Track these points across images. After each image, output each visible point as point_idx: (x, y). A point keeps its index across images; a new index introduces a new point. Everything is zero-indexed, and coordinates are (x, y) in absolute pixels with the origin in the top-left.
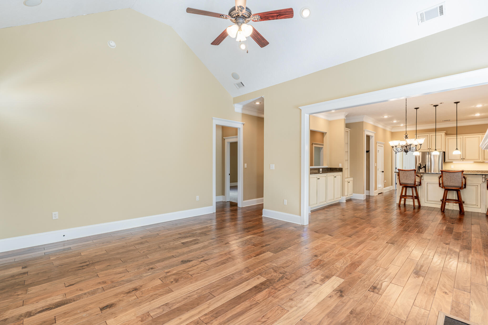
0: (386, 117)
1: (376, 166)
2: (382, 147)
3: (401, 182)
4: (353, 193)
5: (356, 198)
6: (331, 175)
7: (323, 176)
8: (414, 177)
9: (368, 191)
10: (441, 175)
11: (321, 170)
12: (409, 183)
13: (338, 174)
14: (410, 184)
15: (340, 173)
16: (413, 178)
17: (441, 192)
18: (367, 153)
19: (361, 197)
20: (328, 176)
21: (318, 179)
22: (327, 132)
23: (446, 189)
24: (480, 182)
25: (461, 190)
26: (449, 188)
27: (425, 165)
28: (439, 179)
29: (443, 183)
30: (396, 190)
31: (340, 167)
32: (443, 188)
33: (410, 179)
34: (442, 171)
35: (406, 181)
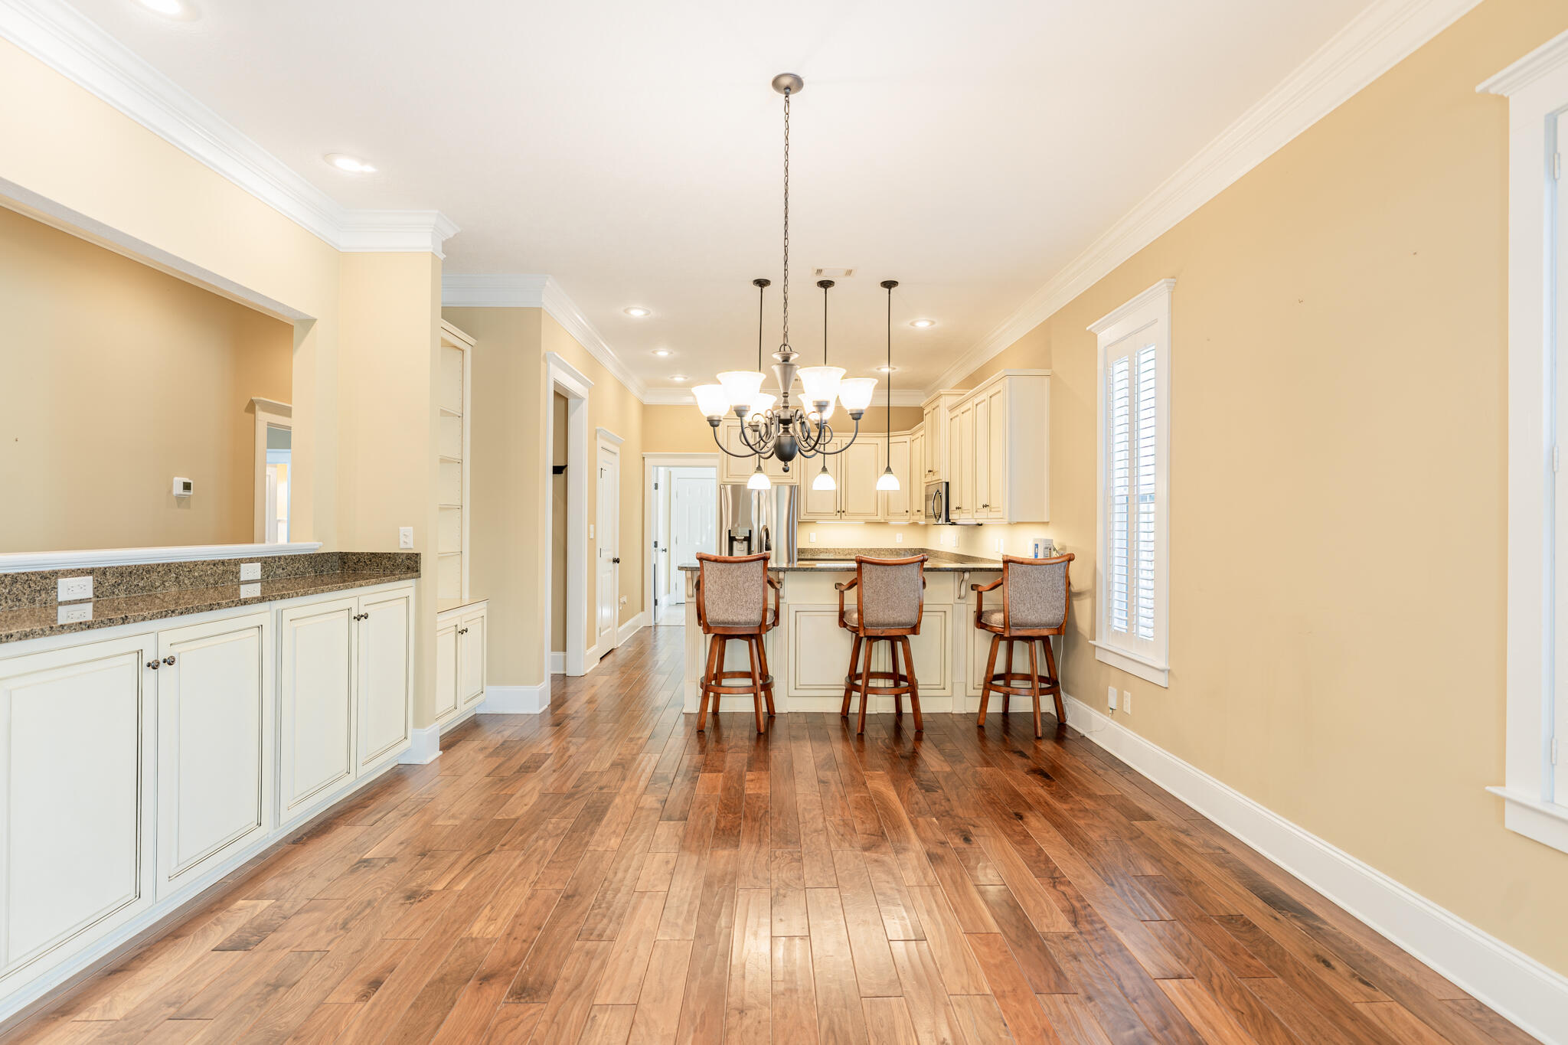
1: (592, 536)
2: (611, 456)
3: (713, 614)
4: (489, 683)
5: (500, 713)
8: (761, 593)
9: (562, 654)
10: (854, 575)
11: (251, 572)
12: (742, 618)
13: (386, 598)
14: (746, 623)
15: (402, 589)
16: (758, 596)
17: (842, 644)
18: (557, 475)
19: (529, 699)
21: (157, 665)
22: (316, 317)
23: (863, 636)
24: (951, 598)
25: (906, 638)
26: (879, 632)
27: (750, 531)
28: (842, 592)
29: (860, 612)
30: (656, 626)
31: (402, 545)
32: (854, 630)
33: (746, 602)
34: (860, 562)
35: (727, 610)
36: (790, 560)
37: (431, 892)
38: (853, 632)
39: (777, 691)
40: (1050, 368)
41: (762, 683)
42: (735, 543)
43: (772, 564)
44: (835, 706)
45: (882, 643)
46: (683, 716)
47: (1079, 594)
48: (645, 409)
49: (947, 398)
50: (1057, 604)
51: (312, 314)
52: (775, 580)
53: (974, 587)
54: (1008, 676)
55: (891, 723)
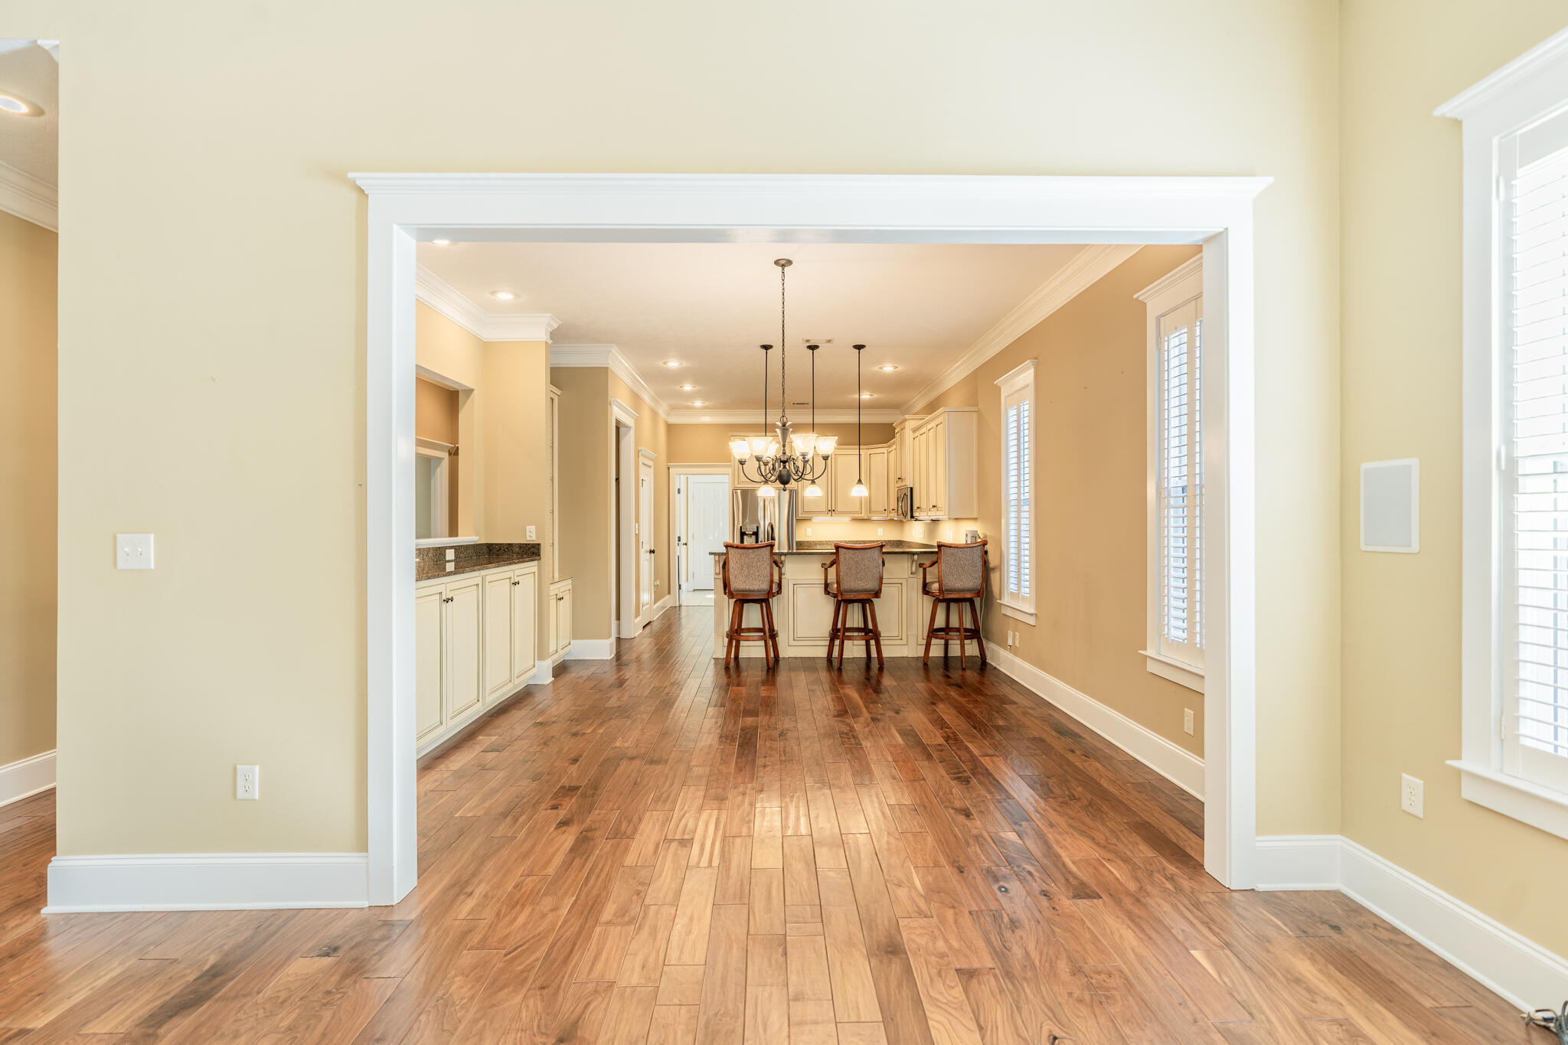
0: (673, 364)
1: (637, 533)
2: (648, 469)
3: (737, 584)
4: (573, 639)
5: (582, 658)
6: (497, 576)
7: (464, 585)
8: (768, 569)
9: (617, 622)
10: (834, 557)
11: (450, 555)
12: (756, 587)
13: (525, 571)
14: (759, 591)
15: (531, 567)
16: (767, 571)
19: (602, 650)
20: (487, 581)
21: (447, 601)
22: (473, 388)
23: (842, 600)
24: (906, 574)
25: (872, 601)
26: (852, 596)
27: (757, 527)
28: (826, 569)
29: (838, 583)
30: (680, 606)
31: (528, 538)
32: (835, 596)
33: (758, 576)
34: (837, 547)
35: (745, 582)
36: (790, 546)
37: (584, 734)
38: (835, 597)
39: (781, 640)
40: (977, 406)
41: (769, 634)
42: (745, 537)
43: (776, 550)
44: (822, 652)
45: (856, 605)
46: (713, 661)
47: (994, 569)
48: (670, 427)
49: (911, 421)
50: (976, 575)
51: (472, 387)
52: (779, 562)
53: (921, 565)
54: (947, 629)
55: (863, 664)
